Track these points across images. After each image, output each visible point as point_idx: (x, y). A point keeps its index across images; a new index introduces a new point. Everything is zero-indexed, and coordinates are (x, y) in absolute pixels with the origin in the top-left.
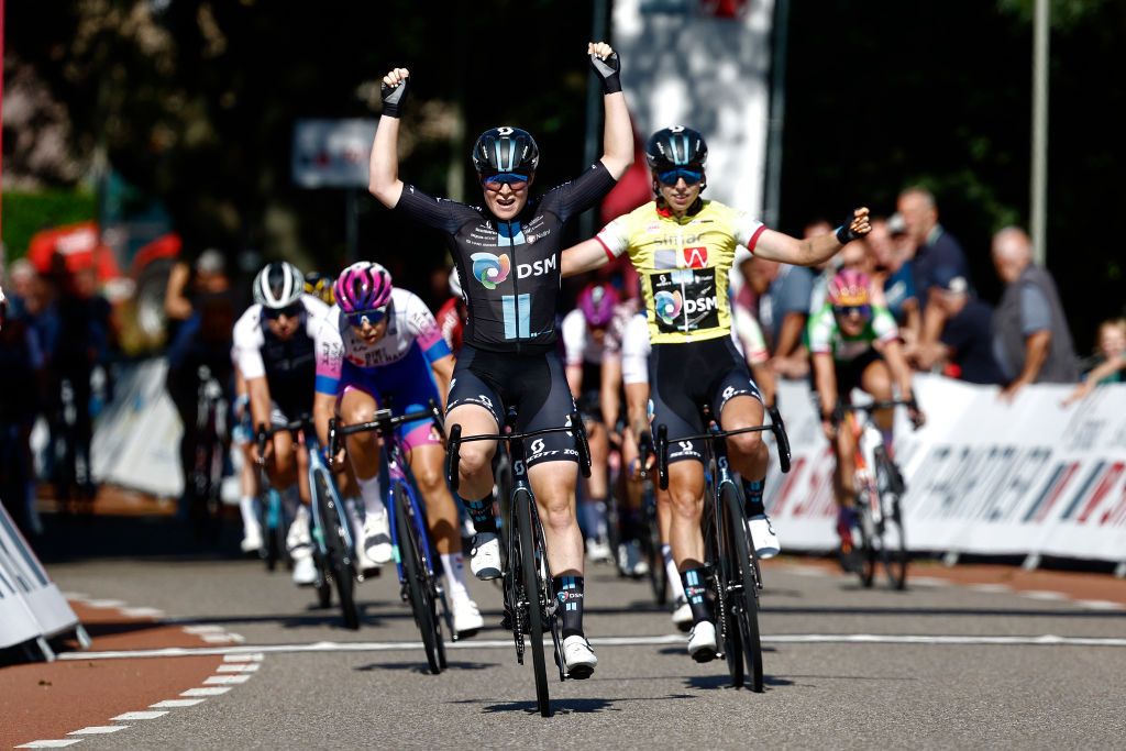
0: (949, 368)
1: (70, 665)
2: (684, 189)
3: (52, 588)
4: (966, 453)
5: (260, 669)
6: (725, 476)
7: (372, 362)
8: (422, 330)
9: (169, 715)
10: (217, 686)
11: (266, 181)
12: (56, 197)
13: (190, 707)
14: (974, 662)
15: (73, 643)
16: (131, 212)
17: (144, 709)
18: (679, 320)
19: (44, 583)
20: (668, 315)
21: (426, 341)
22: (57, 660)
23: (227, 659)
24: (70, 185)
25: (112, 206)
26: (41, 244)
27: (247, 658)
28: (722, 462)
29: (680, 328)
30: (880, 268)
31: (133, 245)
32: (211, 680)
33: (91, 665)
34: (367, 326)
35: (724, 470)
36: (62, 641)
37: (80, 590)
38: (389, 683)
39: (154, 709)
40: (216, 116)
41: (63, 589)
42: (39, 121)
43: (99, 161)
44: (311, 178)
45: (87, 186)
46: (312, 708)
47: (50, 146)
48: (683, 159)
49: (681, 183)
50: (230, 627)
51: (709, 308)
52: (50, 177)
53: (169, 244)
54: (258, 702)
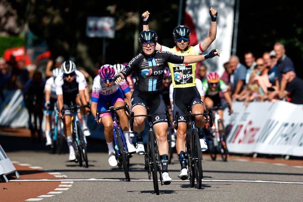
0: (288, 99)
1: (13, 183)
2: (183, 43)
3: (8, 159)
4: (293, 125)
5: (72, 186)
6: (194, 127)
7: (108, 94)
8: (123, 84)
9: (43, 200)
10: (59, 191)
11: (78, 35)
12: (13, 38)
13: (50, 197)
14: (293, 190)
15: (15, 177)
16: (35, 44)
17: (36, 197)
18: (181, 81)
19: (6, 158)
20: (178, 79)
21: (124, 87)
22: (9, 182)
23: (62, 182)
24: (17, 35)
25: (30, 42)
26: (7, 53)
27: (68, 182)
28: (193, 123)
29: (182, 83)
30: (268, 67)
31: (36, 54)
32: (57, 189)
33: (19, 183)
34: (108, 83)
35: (194, 125)
36: (11, 176)
37: (17, 161)
38: (112, 192)
39: (39, 198)
40: (63, 15)
41: (11, 160)
42: (8, 15)
43: (26, 27)
44: (92, 35)
45: (22, 35)
46: (87, 198)
47: (11, 23)
48: (184, 34)
49: (182, 41)
50: (63, 173)
51: (190, 77)
52: (11, 32)
53: (47, 54)
54: (71, 196)
